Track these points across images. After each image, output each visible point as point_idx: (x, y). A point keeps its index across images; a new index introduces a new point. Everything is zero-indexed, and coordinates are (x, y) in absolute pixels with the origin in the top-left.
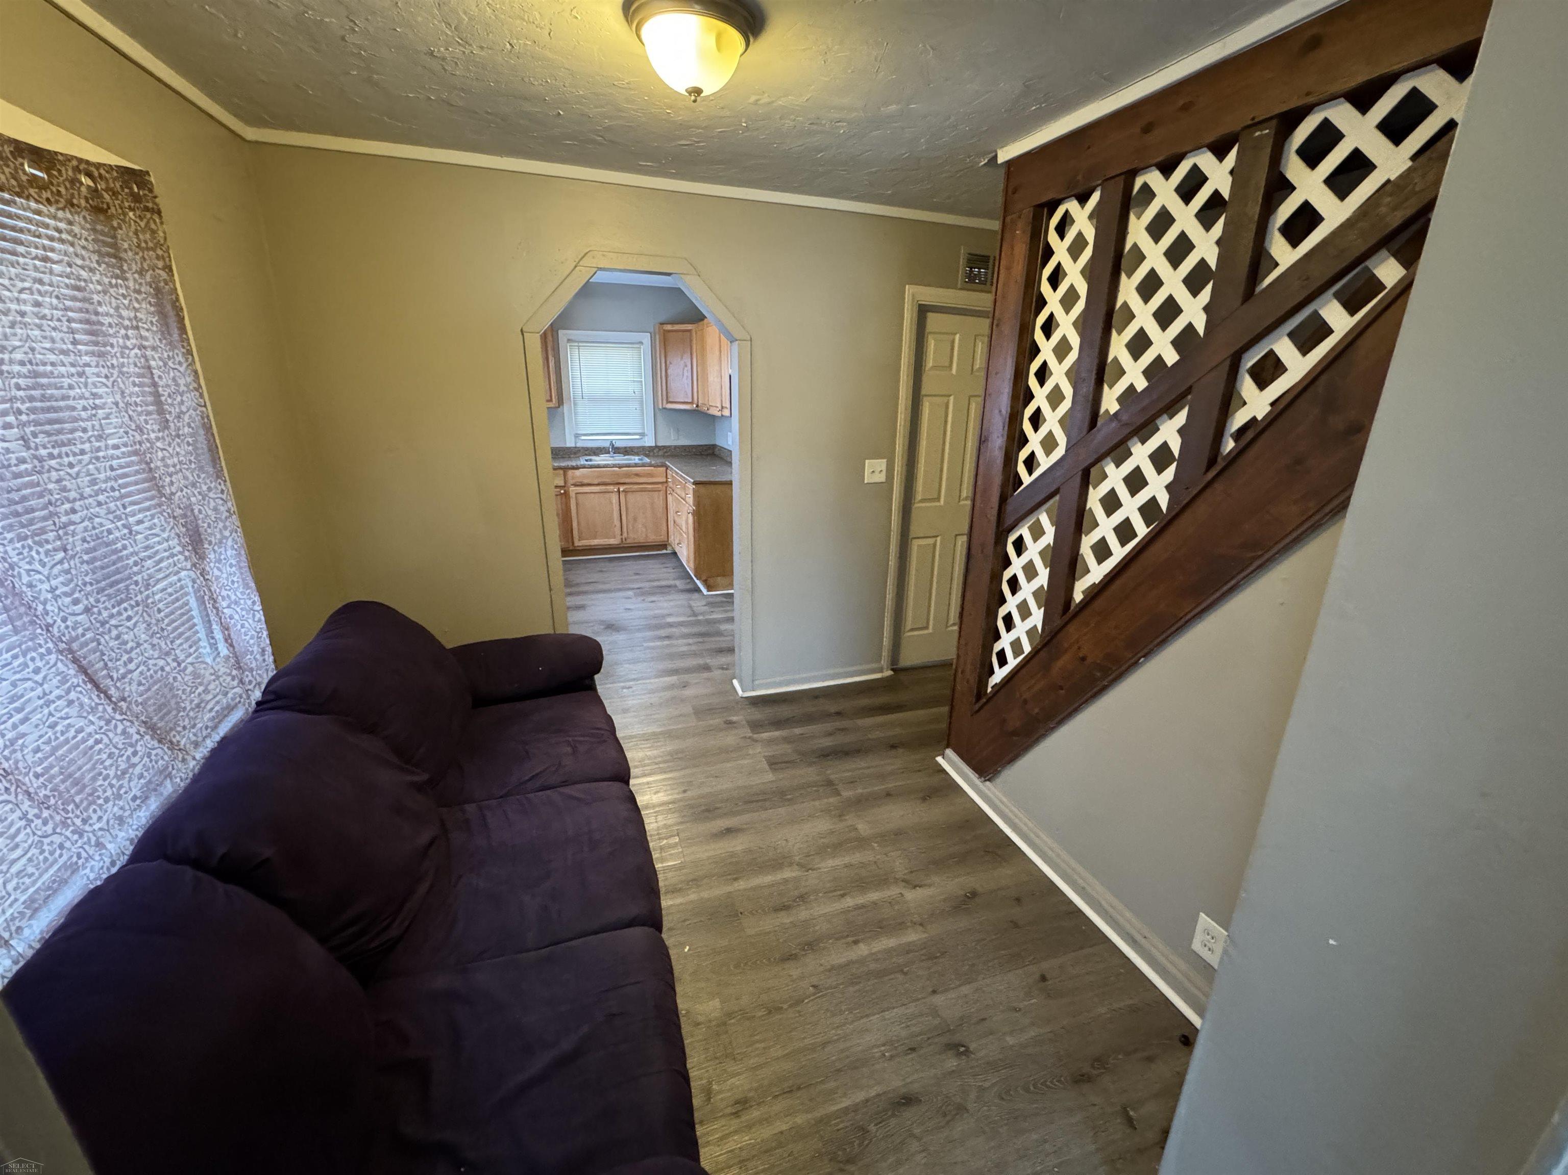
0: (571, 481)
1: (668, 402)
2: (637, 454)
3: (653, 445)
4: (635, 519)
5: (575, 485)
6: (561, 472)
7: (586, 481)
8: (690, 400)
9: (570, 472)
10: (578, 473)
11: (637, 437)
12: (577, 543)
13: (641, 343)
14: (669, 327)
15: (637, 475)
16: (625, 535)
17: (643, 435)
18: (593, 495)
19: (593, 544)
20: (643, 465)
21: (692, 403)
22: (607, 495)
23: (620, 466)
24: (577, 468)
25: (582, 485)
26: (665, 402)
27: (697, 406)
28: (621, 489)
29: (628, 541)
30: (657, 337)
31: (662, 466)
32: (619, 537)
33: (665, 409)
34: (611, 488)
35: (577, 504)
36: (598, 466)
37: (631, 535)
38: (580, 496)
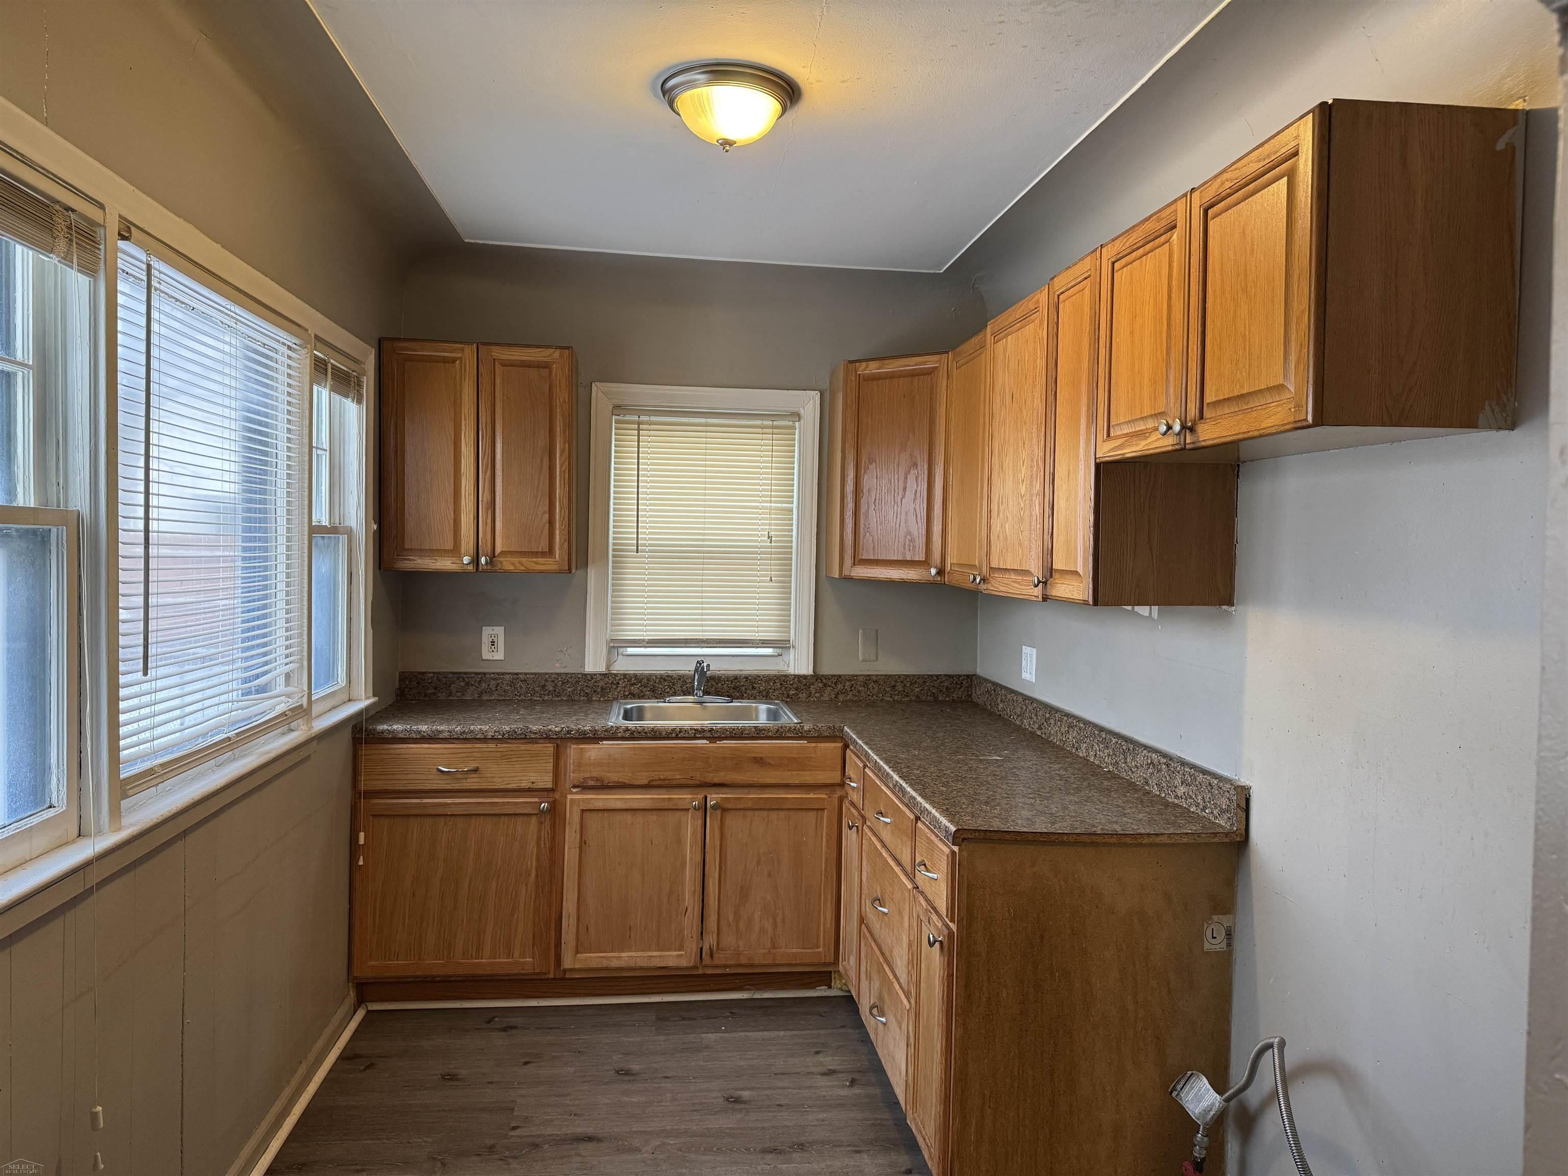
0: (572, 776)
1: (858, 561)
2: (765, 696)
3: (809, 671)
4: (744, 893)
5: (583, 787)
6: (550, 748)
7: (614, 777)
8: (922, 557)
9: (573, 750)
10: (593, 751)
11: (769, 651)
12: (568, 962)
13: (797, 416)
14: (873, 368)
15: (760, 761)
16: (710, 940)
17: (783, 645)
18: (628, 817)
19: (615, 963)
20: (780, 734)
21: (925, 563)
22: (672, 818)
23: (713, 735)
24: (594, 737)
25: (603, 786)
26: (848, 561)
27: (941, 572)
28: (711, 803)
29: (720, 958)
30: (840, 398)
31: (832, 738)
32: (692, 946)
33: (850, 579)
34: (685, 797)
35: (583, 843)
36: (656, 734)
37: (729, 940)
38: (593, 822)
